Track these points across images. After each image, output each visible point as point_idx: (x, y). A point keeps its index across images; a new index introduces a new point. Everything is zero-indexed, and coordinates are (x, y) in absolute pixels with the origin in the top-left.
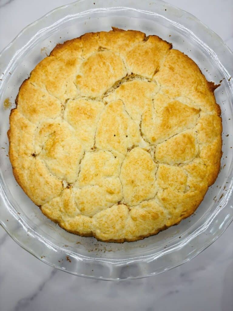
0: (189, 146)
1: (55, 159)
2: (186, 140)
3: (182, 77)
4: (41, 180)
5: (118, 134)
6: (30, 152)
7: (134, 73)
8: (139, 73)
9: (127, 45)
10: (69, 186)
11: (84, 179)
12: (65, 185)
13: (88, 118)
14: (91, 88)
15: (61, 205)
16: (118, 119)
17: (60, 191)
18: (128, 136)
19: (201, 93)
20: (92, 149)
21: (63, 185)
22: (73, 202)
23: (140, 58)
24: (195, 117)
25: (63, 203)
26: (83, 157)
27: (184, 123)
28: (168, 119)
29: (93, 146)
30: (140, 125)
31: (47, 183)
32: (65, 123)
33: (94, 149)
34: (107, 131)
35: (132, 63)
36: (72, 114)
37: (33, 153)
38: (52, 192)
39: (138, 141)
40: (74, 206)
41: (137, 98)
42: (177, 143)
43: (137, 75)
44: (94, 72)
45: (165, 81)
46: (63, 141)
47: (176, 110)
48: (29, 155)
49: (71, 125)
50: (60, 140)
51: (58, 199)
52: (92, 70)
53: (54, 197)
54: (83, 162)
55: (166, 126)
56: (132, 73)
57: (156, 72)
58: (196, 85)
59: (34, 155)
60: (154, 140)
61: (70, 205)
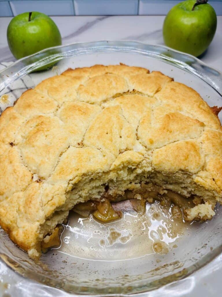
0: (192, 153)
1: (33, 146)
2: (189, 146)
3: (184, 96)
4: (9, 168)
5: (111, 132)
6: (9, 140)
7: (135, 89)
8: (140, 90)
9: (132, 72)
10: (39, 181)
11: (60, 173)
12: (36, 178)
13: (82, 114)
14: (90, 94)
15: (22, 202)
16: (114, 119)
17: (27, 184)
18: (123, 137)
19: (205, 111)
20: (79, 144)
21: (33, 177)
22: (39, 200)
23: (143, 80)
24: (200, 128)
25: (25, 199)
26: (66, 151)
27: (186, 130)
28: (168, 123)
29: (80, 141)
30: (137, 130)
31: (15, 171)
32: (56, 118)
33: (81, 144)
34: (99, 128)
35: (134, 82)
36: (66, 110)
37: (12, 141)
38: (17, 183)
39: (133, 144)
40: (38, 205)
41: (136, 105)
42: (179, 148)
43: (138, 92)
44: (97, 84)
45: (166, 98)
46: (48, 131)
47: (177, 118)
48: (7, 143)
49: (62, 120)
50: (46, 129)
51: (21, 194)
52: (96, 82)
53: (17, 191)
54: (64, 155)
55: (166, 129)
56: (134, 90)
57: (157, 91)
58: (198, 104)
59: (12, 144)
60: (152, 142)
61: (33, 202)
